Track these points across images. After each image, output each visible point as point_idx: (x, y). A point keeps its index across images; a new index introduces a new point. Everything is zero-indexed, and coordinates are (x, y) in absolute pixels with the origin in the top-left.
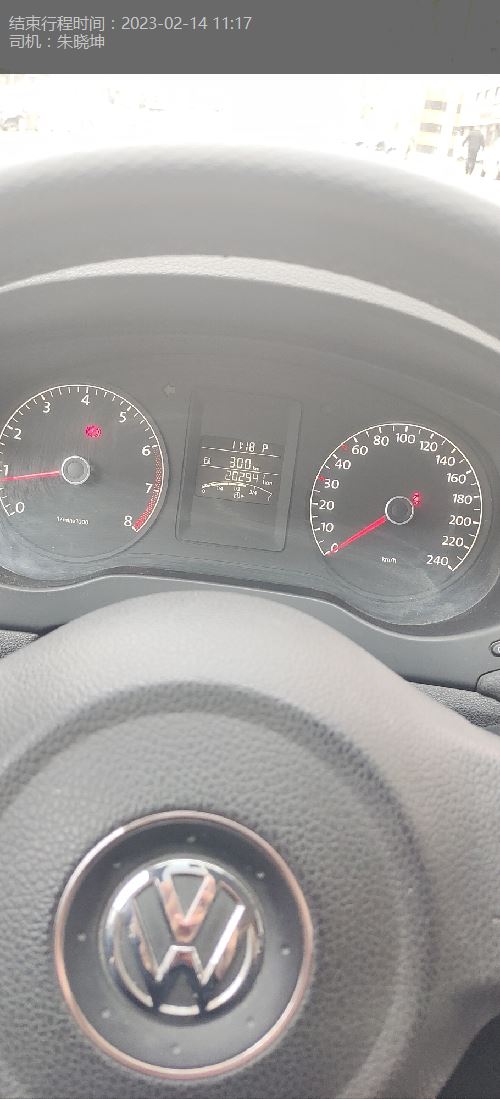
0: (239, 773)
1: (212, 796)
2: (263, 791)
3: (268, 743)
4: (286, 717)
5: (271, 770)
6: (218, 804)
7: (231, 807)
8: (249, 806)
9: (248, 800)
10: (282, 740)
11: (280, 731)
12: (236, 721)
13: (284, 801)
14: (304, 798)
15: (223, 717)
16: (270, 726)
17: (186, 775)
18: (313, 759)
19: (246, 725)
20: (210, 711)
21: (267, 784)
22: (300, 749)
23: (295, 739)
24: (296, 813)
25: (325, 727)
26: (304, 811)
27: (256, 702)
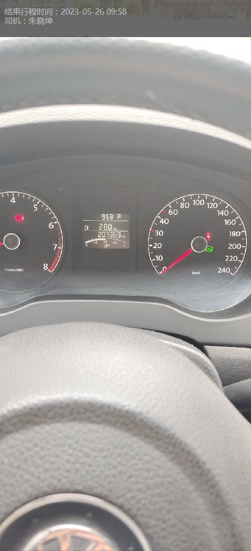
0: (131, 477)
1: (110, 490)
2: (145, 493)
3: (154, 459)
4: (169, 443)
5: (152, 479)
6: (112, 497)
7: (120, 501)
8: (133, 502)
9: (133, 498)
10: (164, 458)
11: (163, 452)
12: (135, 439)
13: (157, 503)
14: (171, 503)
15: (127, 435)
16: (158, 447)
17: (94, 471)
18: (182, 476)
19: (141, 443)
20: (118, 428)
21: (148, 488)
22: (175, 467)
23: (172, 460)
24: (164, 512)
25: (194, 455)
26: (169, 512)
27: (151, 429)
